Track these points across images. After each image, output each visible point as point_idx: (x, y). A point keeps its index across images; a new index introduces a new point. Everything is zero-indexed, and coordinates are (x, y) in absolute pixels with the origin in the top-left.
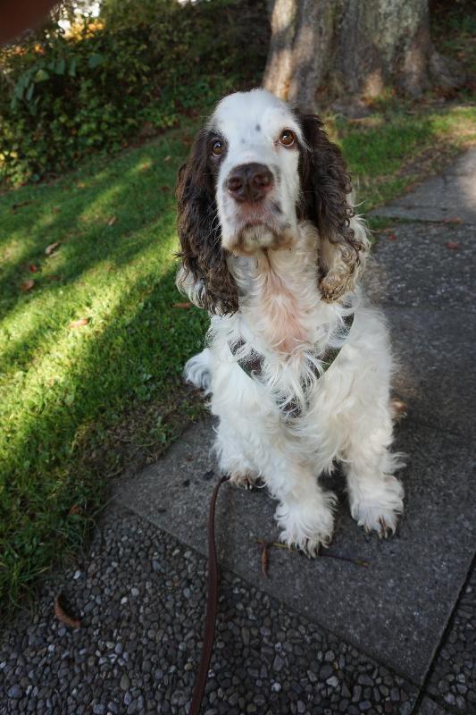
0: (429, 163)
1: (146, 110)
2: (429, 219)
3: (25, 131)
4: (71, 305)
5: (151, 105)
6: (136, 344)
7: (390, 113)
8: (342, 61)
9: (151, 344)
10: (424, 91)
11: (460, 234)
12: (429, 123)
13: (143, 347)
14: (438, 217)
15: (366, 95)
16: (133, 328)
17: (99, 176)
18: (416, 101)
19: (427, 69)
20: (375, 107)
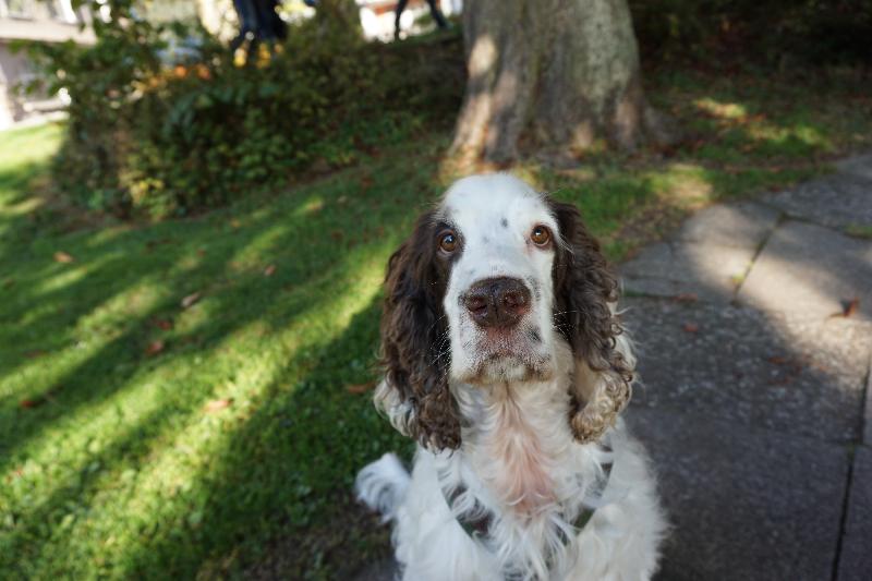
0: (651, 225)
1: (319, 144)
2: (659, 293)
3: (176, 159)
4: (208, 378)
5: (327, 139)
6: (292, 440)
7: (602, 166)
8: (548, 110)
9: (311, 442)
10: (639, 146)
11: (698, 314)
12: (647, 181)
13: (302, 446)
14: (670, 292)
15: (575, 145)
16: (288, 417)
17: (258, 215)
18: (631, 157)
19: (641, 123)
20: (584, 159)
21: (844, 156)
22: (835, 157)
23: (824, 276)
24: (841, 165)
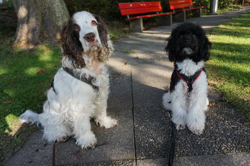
8: (47, 28)
15: (56, 38)
21: (119, 39)
22: (118, 39)
23: (120, 59)
24: (119, 40)
